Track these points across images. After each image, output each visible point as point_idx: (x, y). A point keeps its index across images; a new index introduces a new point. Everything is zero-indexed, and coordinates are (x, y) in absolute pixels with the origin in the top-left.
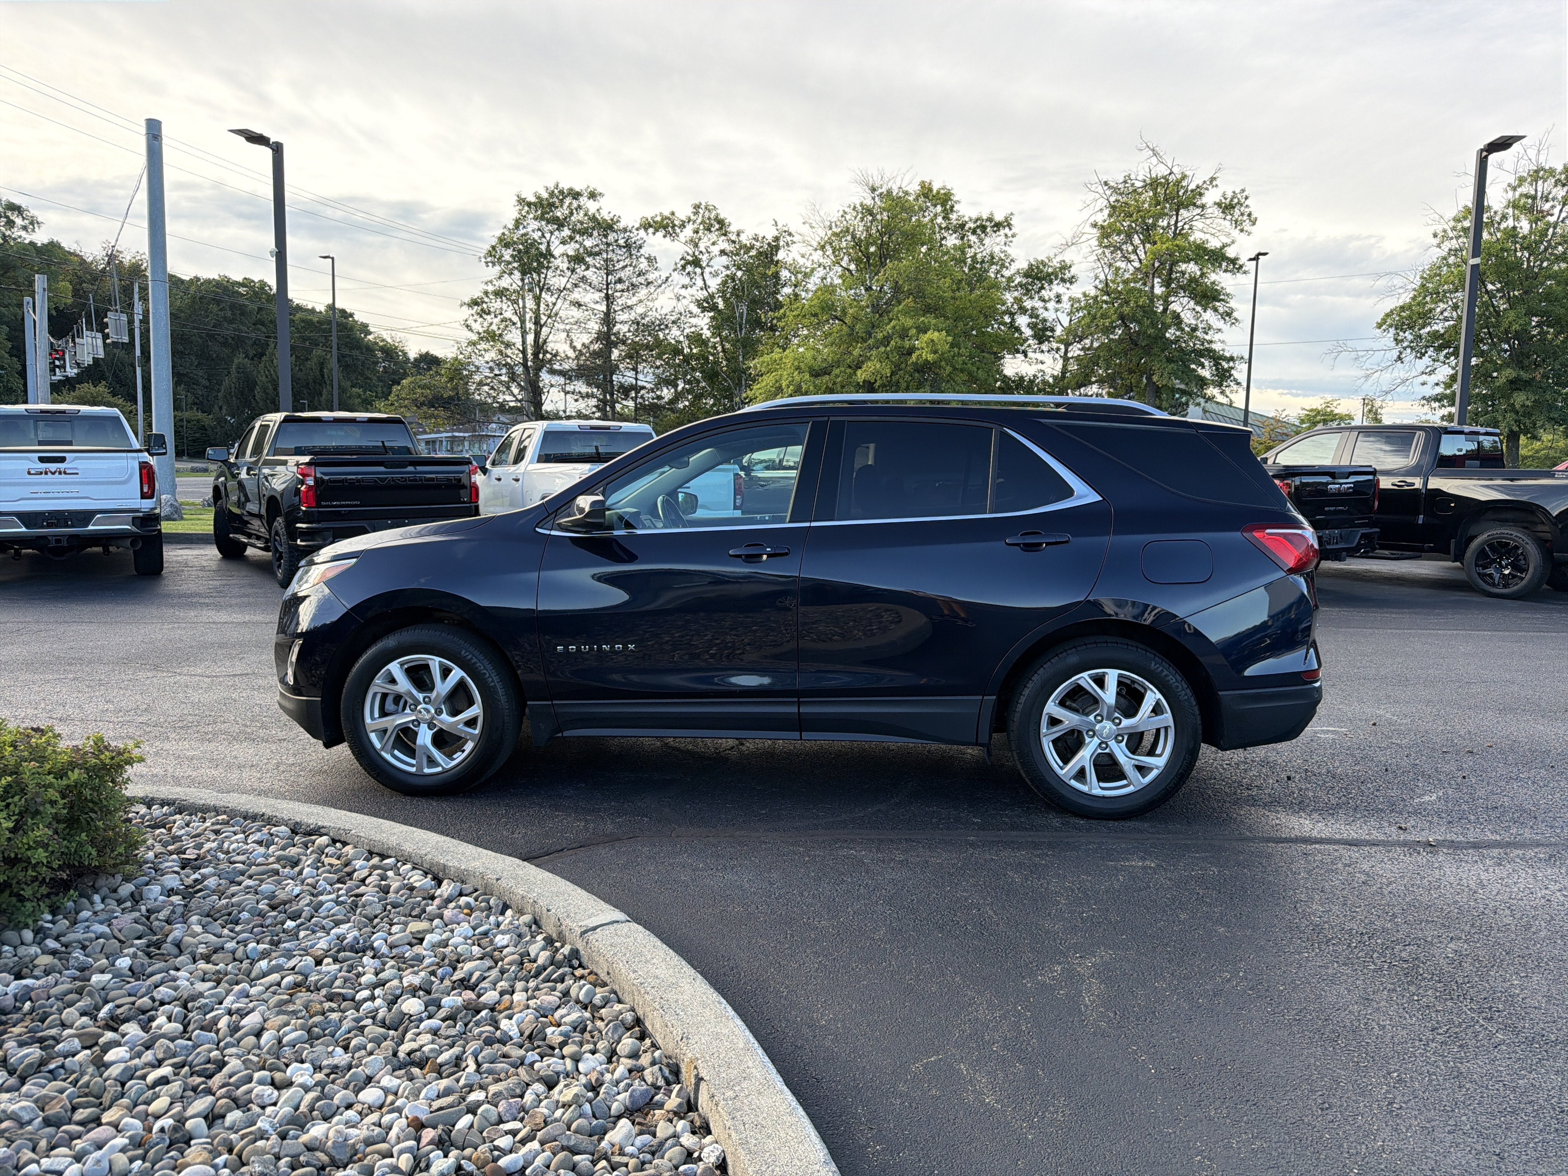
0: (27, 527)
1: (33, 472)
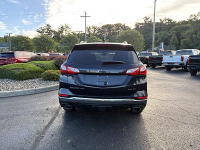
0: (168, 64)
1: (169, 58)
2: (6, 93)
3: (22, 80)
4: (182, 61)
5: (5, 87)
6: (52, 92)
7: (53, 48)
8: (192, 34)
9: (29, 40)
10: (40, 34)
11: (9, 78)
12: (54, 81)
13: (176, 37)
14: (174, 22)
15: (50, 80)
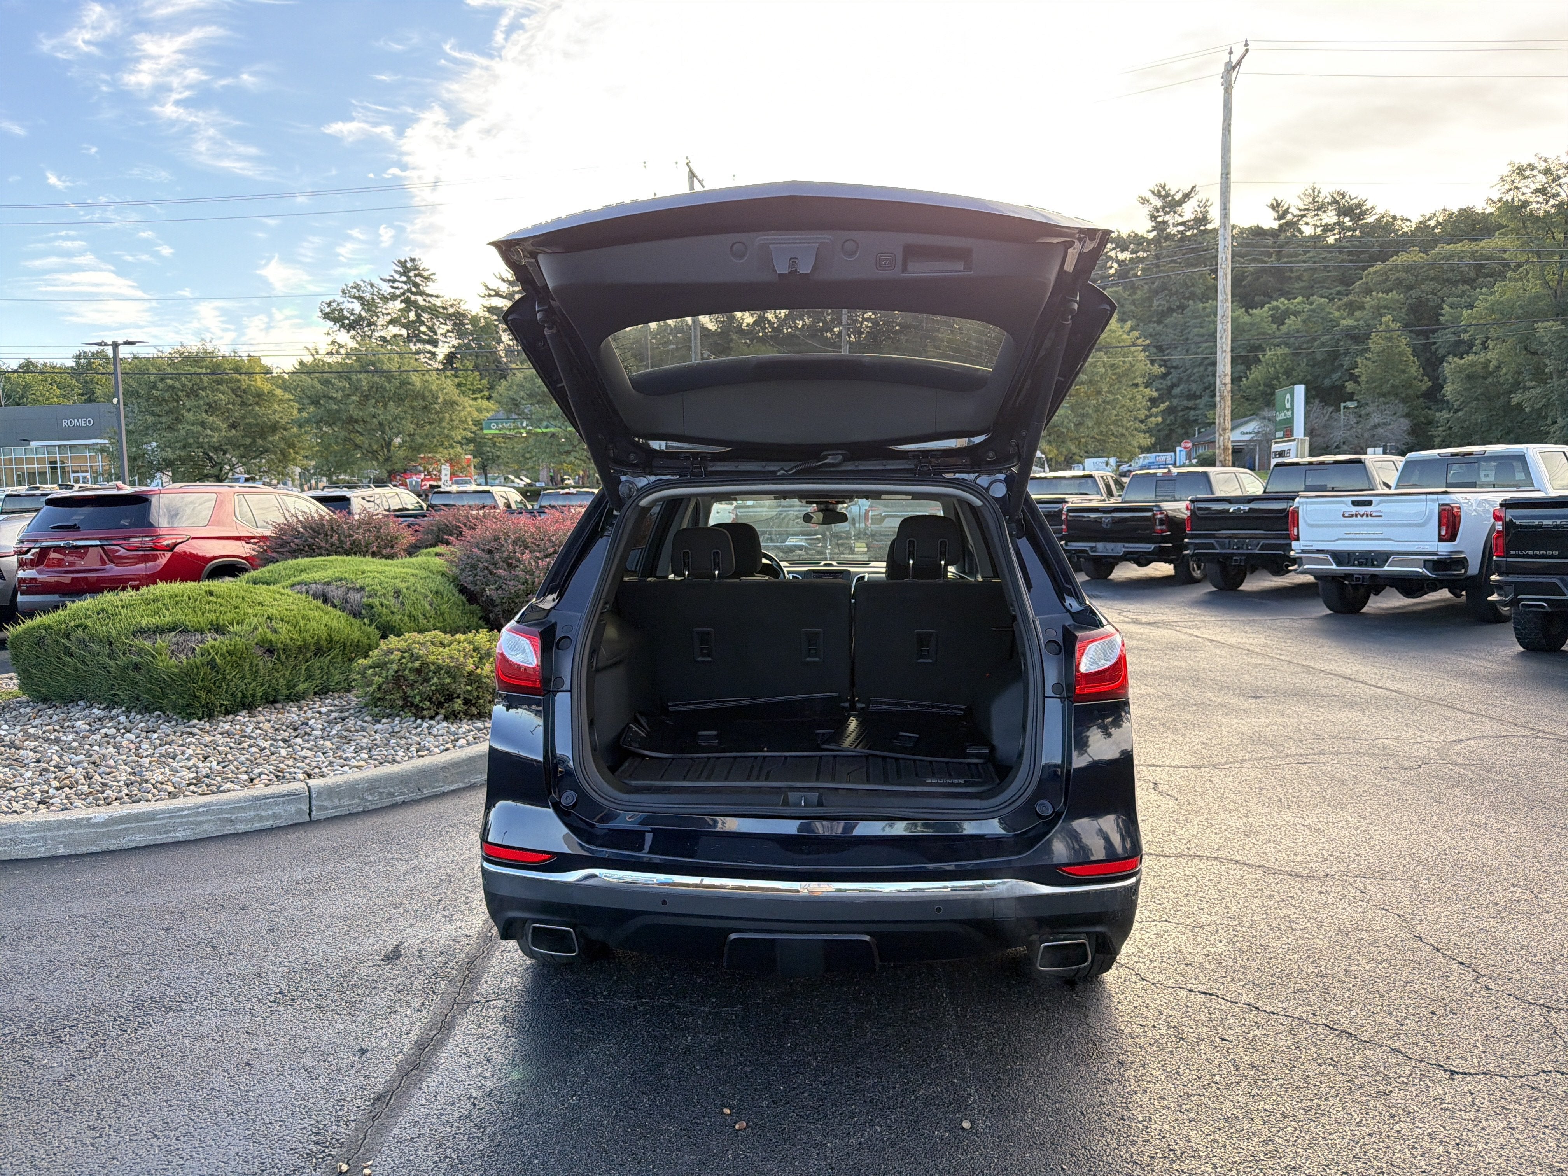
0: (1338, 564)
1: (1346, 515)
2: (88, 823)
3: (210, 715)
4: (1452, 537)
5: (78, 773)
6: (432, 808)
7: (446, 441)
8: (1532, 315)
9: (261, 383)
10: (345, 338)
11: (113, 704)
12: (452, 717)
13: (1404, 343)
14: (1385, 226)
15: (419, 714)
